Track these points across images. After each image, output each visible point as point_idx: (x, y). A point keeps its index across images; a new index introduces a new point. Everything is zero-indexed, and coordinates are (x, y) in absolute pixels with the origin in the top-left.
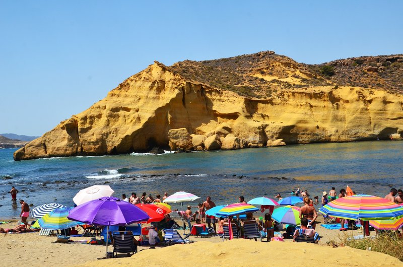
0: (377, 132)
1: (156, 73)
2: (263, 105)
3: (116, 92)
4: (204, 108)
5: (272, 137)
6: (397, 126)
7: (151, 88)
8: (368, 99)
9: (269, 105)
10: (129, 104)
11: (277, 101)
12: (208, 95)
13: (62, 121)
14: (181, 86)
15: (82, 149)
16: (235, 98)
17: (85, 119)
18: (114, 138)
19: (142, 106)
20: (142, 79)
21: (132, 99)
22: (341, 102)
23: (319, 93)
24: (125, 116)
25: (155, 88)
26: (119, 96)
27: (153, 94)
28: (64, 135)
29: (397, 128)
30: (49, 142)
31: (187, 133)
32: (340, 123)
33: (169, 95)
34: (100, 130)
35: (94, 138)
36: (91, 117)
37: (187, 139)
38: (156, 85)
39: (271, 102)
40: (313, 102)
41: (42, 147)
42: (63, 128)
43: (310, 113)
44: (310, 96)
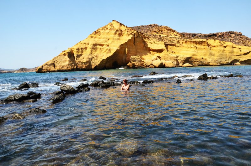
0: (230, 61)
1: (116, 26)
2: (171, 46)
3: (94, 36)
4: (143, 46)
5: (181, 62)
6: (239, 59)
7: (116, 33)
8: (224, 45)
9: (174, 46)
10: (103, 42)
11: (178, 45)
12: (144, 39)
13: (64, 51)
14: (133, 33)
15: (77, 67)
16: (157, 42)
17: (78, 49)
18: (95, 60)
19: (111, 43)
20: (109, 29)
21: (104, 40)
22: (211, 46)
23: (201, 42)
24: (101, 49)
25: (117, 34)
26: (95, 37)
27: (117, 36)
28: (66, 59)
29: (239, 60)
30: (56, 62)
31: (140, 59)
32: (213, 56)
33: (126, 38)
34: (87, 56)
35: (85, 61)
36: (82, 49)
37: (141, 62)
38: (118, 32)
40: (198, 46)
41: (53, 66)
42: (65, 55)
43: (197, 51)
44: (196, 43)
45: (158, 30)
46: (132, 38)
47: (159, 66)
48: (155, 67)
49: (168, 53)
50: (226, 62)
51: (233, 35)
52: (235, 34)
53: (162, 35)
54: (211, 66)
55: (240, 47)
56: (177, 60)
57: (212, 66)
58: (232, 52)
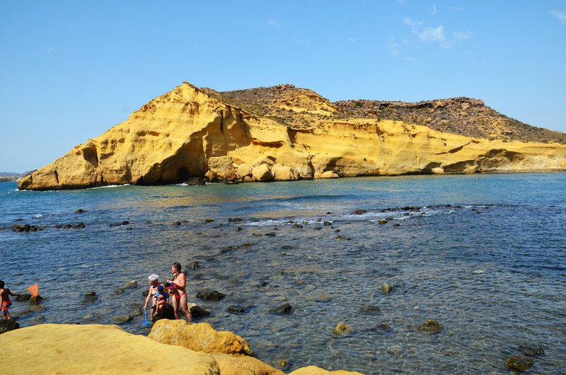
0: (422, 166)
1: (188, 94)
2: (303, 135)
3: (141, 114)
4: (242, 136)
5: (319, 169)
6: (441, 161)
7: (184, 110)
8: (412, 133)
9: (311, 135)
10: (157, 128)
11: (318, 131)
12: (245, 120)
14: (219, 109)
15: (102, 178)
16: (274, 127)
17: (106, 142)
18: (140, 166)
19: (173, 131)
20: (172, 100)
21: (160, 122)
22: (385, 135)
23: (365, 125)
24: (152, 141)
25: (188, 111)
26: (144, 118)
27: (186, 116)
28: (80, 161)
29: (441, 163)
30: (61, 170)
31: (230, 162)
32: (387, 156)
33: (206, 118)
34: (124, 157)
35: (117, 166)
36: (113, 142)
37: (230, 169)
38: (189, 106)
39: (312, 131)
40: (358, 134)
41: (54, 176)
42: (78, 153)
43: (355, 145)
44: (355, 127)
45: (291, 99)
46: (216, 119)
47: (261, 178)
48: (256, 181)
49: (294, 152)
50: (414, 168)
51: (465, 106)
52: (470, 103)
54: (382, 175)
55: (445, 135)
56: (310, 165)
57: (384, 175)
58: (426, 146)
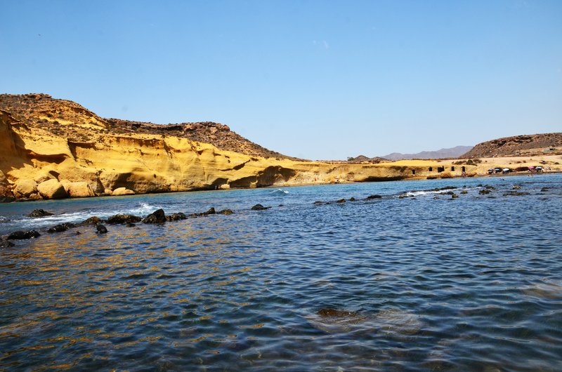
0: (210, 182)
2: (83, 149)
4: (12, 147)
5: (108, 186)
6: (228, 177)
8: (198, 150)
9: (92, 149)
11: (100, 145)
12: (14, 129)
16: (50, 138)
22: (172, 151)
23: (152, 140)
29: (227, 179)
31: (4, 177)
32: (176, 172)
37: (5, 186)
39: (91, 146)
40: (144, 149)
43: (142, 161)
44: (140, 142)
45: (52, 110)
48: (45, 197)
49: (78, 165)
50: (202, 184)
51: (214, 130)
52: (217, 128)
53: (61, 122)
54: (173, 191)
55: (227, 153)
56: (98, 180)
57: (175, 191)
58: (213, 163)
